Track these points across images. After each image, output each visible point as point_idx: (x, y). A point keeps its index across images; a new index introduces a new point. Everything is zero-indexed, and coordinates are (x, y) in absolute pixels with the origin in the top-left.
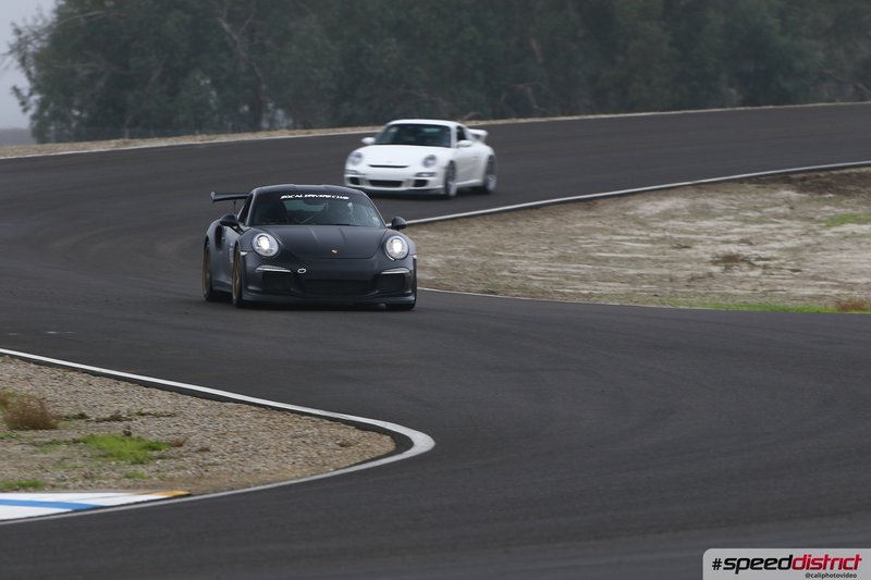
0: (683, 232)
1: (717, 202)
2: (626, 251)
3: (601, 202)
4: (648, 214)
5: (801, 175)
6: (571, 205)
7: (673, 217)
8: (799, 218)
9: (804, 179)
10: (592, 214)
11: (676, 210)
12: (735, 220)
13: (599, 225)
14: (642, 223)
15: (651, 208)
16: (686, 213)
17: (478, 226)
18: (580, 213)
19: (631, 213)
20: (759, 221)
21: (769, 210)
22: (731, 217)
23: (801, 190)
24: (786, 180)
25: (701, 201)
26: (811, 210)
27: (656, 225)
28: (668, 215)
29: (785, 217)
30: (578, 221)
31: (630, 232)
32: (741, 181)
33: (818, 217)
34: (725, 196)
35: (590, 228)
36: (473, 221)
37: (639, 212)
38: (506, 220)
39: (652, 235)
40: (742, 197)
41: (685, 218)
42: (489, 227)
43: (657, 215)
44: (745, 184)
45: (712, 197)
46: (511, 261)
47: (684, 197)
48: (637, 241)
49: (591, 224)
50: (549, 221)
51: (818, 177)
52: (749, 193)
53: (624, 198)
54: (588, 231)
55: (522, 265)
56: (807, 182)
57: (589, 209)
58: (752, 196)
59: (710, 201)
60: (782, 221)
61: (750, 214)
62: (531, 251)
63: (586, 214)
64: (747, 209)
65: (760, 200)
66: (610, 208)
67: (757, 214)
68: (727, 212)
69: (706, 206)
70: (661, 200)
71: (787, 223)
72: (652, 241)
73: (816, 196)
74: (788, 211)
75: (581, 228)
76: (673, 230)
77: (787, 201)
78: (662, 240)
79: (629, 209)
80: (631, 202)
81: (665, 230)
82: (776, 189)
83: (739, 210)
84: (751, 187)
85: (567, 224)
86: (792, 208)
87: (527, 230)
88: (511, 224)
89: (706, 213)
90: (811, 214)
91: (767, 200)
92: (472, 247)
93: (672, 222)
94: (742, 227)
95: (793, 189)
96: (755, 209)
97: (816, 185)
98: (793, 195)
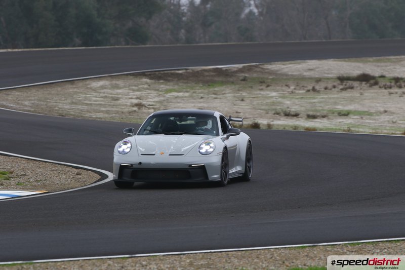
0: (111, 94)
1: (120, 82)
2: (95, 101)
3: (76, 82)
4: (95, 87)
5: (149, 73)
6: (65, 83)
7: (105, 88)
8: (153, 89)
9: (150, 75)
10: (74, 86)
11: (106, 85)
12: (129, 90)
13: (78, 91)
14: (95, 90)
15: (96, 84)
16: (110, 87)
17: (34, 90)
18: (69, 86)
19: (89, 86)
20: (138, 90)
21: (141, 86)
22: (127, 89)
23: (151, 79)
24: (143, 75)
25: (114, 82)
26: (157, 86)
27: (100, 91)
28: (103, 87)
29: (147, 89)
30: (70, 89)
31: (91, 93)
32: (127, 75)
33: (160, 89)
34: (123, 80)
35: (76, 92)
36: (30, 88)
37: (92, 86)
38: (42, 88)
39: (101, 95)
40: (129, 81)
41: (110, 89)
42: (39, 91)
43: (99, 87)
44: (129, 76)
45: (118, 81)
46: (55, 104)
47: (107, 80)
48: (97, 97)
49: (75, 90)
50: (59, 89)
51: (155, 74)
52: (131, 79)
53: (84, 81)
54: (76, 93)
55: (60, 105)
56: (152, 76)
57: (72, 84)
58: (132, 81)
59: (117, 82)
60: (147, 90)
61: (134, 88)
62: (60, 100)
63: (72, 86)
64: (132, 86)
65: (136, 82)
66: (81, 84)
67: (136, 88)
68: (125, 87)
69: (116, 84)
70: (99, 81)
71: (149, 92)
72: (102, 97)
73: (157, 81)
74: (148, 87)
75: (73, 92)
76: (107, 93)
77: (147, 83)
78: (106, 97)
79: (88, 85)
80: (88, 82)
81: (104, 93)
82: (141, 78)
83: (129, 86)
84: (132, 77)
85: (66, 90)
86: (149, 86)
87: (53, 92)
88: (45, 89)
89: (117, 87)
90: (157, 88)
91: (138, 83)
92: (36, 98)
93: (105, 90)
94: (133, 92)
95: (148, 79)
96: (135, 86)
97: (157, 77)
98: (148, 81)
